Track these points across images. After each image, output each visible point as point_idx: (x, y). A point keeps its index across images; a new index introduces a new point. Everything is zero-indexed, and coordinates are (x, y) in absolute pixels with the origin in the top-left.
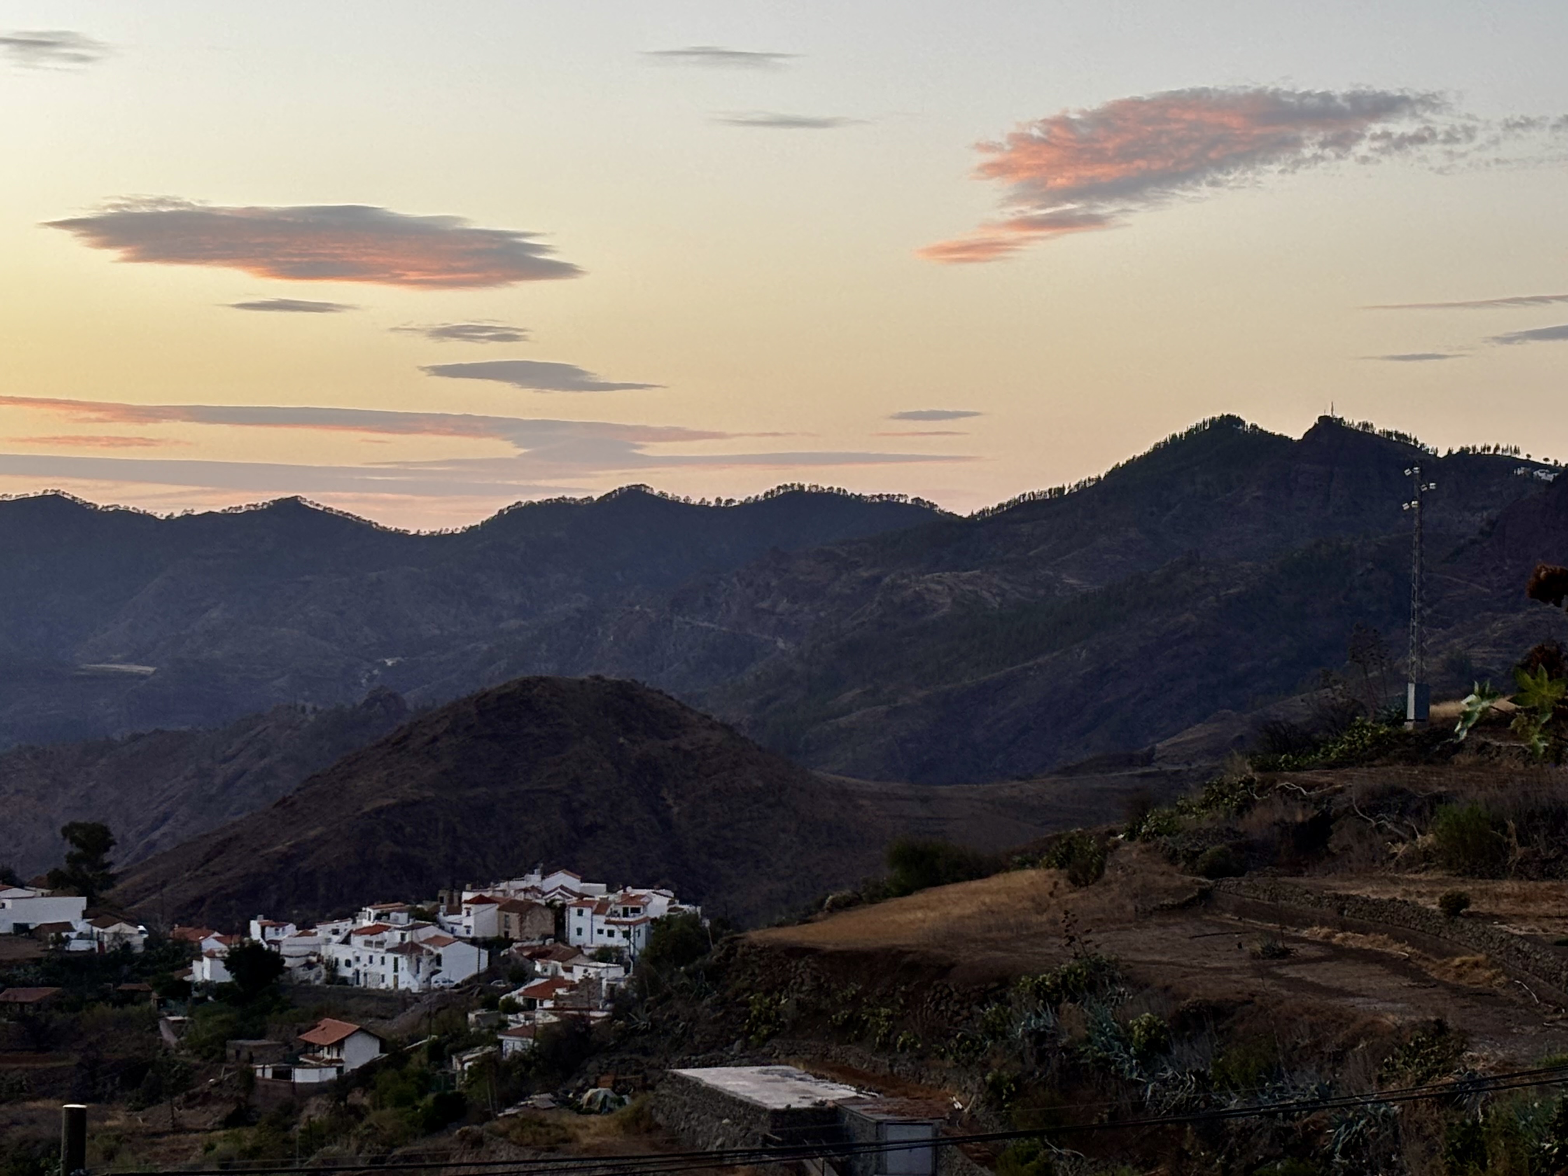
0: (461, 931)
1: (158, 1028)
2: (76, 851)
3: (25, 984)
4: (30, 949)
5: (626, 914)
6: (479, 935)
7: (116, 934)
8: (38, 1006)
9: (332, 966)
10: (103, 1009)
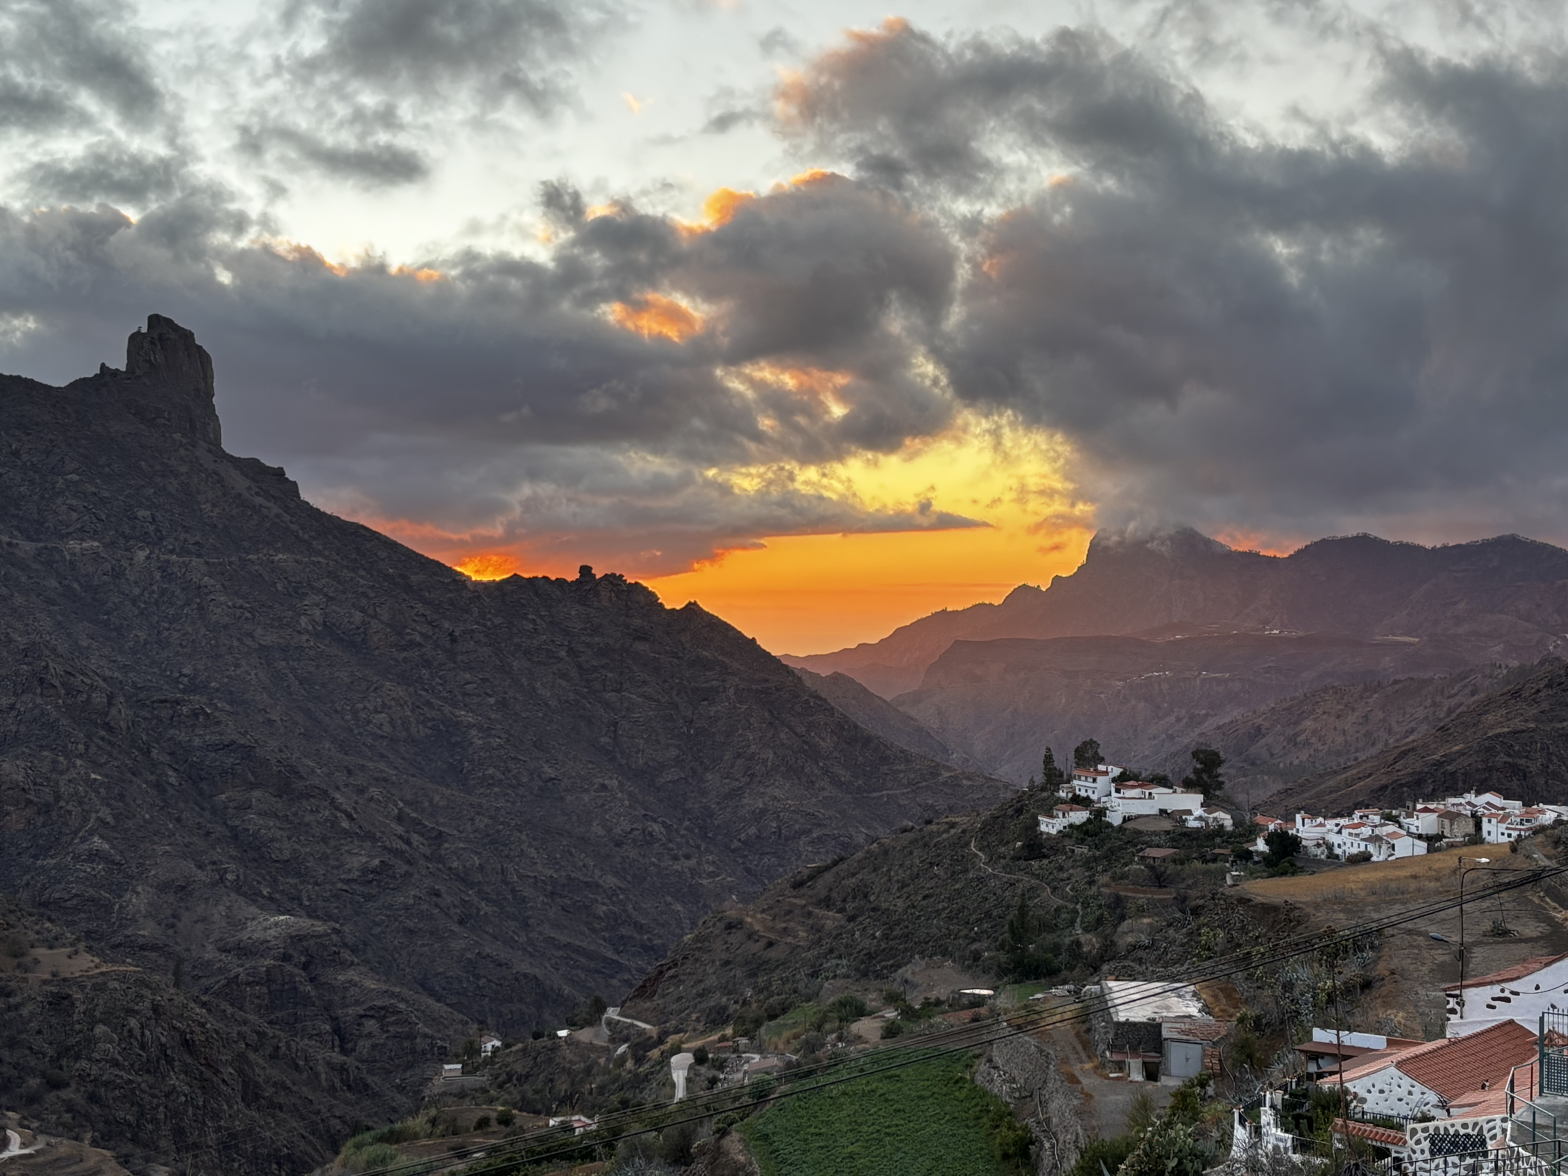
0: (1413, 829)
1: (1225, 878)
2: (1199, 766)
3: (1158, 846)
4: (1167, 825)
5: (1521, 824)
6: (1424, 833)
7: (1215, 819)
8: (1164, 860)
9: (1330, 847)
10: (1197, 864)
